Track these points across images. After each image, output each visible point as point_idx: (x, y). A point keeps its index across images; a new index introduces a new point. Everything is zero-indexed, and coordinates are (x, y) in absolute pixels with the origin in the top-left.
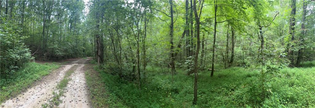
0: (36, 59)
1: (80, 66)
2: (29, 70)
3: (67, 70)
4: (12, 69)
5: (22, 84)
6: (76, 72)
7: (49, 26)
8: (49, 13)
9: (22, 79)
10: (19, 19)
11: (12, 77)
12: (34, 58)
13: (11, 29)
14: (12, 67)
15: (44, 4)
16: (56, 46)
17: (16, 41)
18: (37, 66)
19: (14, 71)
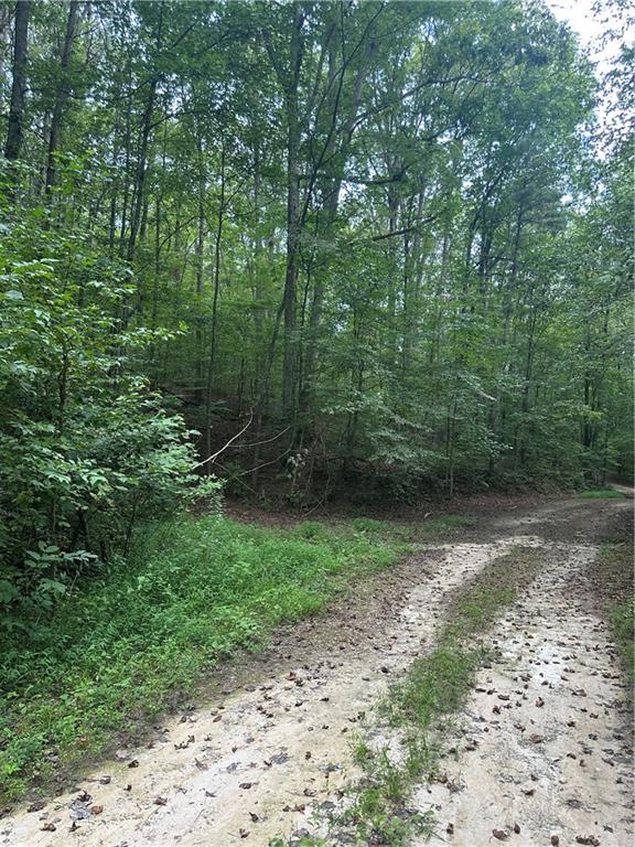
0: (231, 495)
1: (564, 555)
2: (175, 581)
3: (456, 580)
4: (48, 573)
5: (125, 683)
6: (530, 606)
7: (325, 260)
8: (326, 167)
9: (122, 645)
10: (108, 203)
11: (43, 632)
12: (218, 485)
13: (44, 268)
14: (50, 553)
15: (290, 103)
16: (377, 400)
17: (84, 363)
18: (237, 544)
19: (61, 588)
